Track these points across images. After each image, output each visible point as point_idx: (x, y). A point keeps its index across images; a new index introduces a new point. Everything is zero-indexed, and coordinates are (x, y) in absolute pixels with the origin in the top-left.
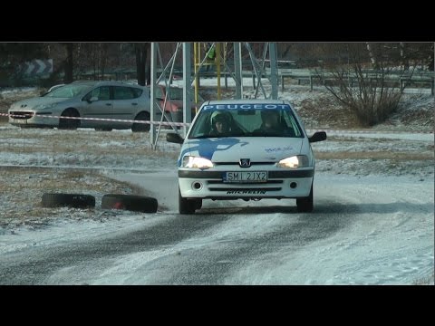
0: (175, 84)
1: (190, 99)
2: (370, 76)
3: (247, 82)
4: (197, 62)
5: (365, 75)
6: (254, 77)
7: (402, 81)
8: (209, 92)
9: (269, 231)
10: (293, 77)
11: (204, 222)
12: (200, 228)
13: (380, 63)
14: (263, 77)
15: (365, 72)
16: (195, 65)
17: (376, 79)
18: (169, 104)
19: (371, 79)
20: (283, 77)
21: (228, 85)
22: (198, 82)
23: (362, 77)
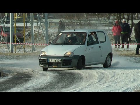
0: (6, 25)
1: (13, 31)
2: (84, 22)
3: (35, 24)
4: (16, 17)
5: (82, 21)
6: (38, 22)
7: (97, 24)
8: (20, 29)
9: (46, 85)
10: (53, 22)
11: (20, 81)
12: (18, 84)
13: (88, 17)
14: (42, 22)
15: (82, 20)
16: (15, 18)
17: (87, 23)
18: (4, 34)
19: (85, 23)
20: (49, 22)
21: (27, 26)
22: (16, 25)
23: (81, 22)
